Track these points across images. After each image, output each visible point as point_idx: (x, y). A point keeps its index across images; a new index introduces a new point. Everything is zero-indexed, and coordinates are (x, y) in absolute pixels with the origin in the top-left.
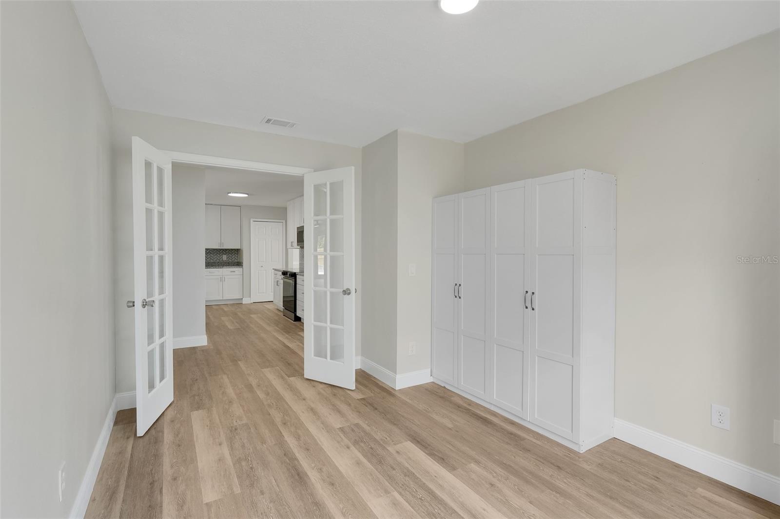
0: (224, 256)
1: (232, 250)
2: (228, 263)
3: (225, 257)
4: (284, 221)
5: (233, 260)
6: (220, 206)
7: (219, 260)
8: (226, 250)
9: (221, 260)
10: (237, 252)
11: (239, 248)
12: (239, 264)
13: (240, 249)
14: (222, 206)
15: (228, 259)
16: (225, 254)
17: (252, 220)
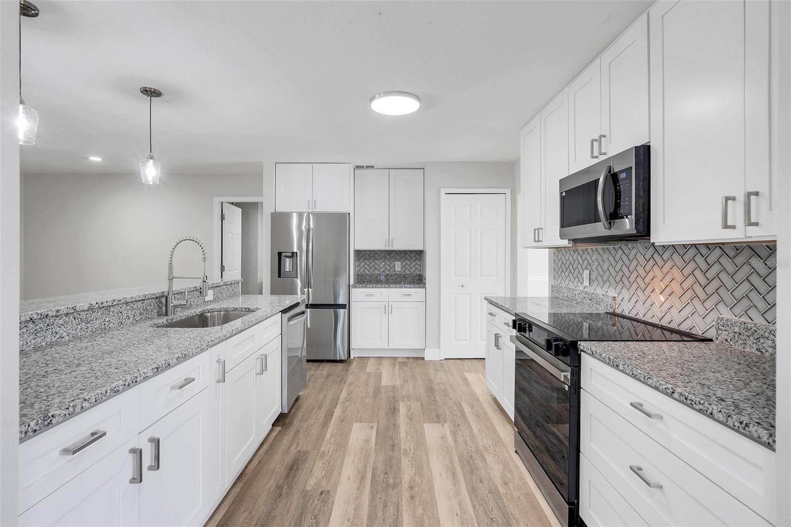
0: (396, 263)
1: (411, 252)
2: (404, 276)
3: (398, 266)
4: (508, 192)
5: (412, 271)
6: (388, 170)
7: (389, 271)
8: (401, 252)
9: (391, 271)
10: (418, 255)
11: (421, 248)
12: (419, 280)
13: (423, 251)
14: (390, 170)
15: (404, 268)
16: (398, 260)
17: (443, 191)
